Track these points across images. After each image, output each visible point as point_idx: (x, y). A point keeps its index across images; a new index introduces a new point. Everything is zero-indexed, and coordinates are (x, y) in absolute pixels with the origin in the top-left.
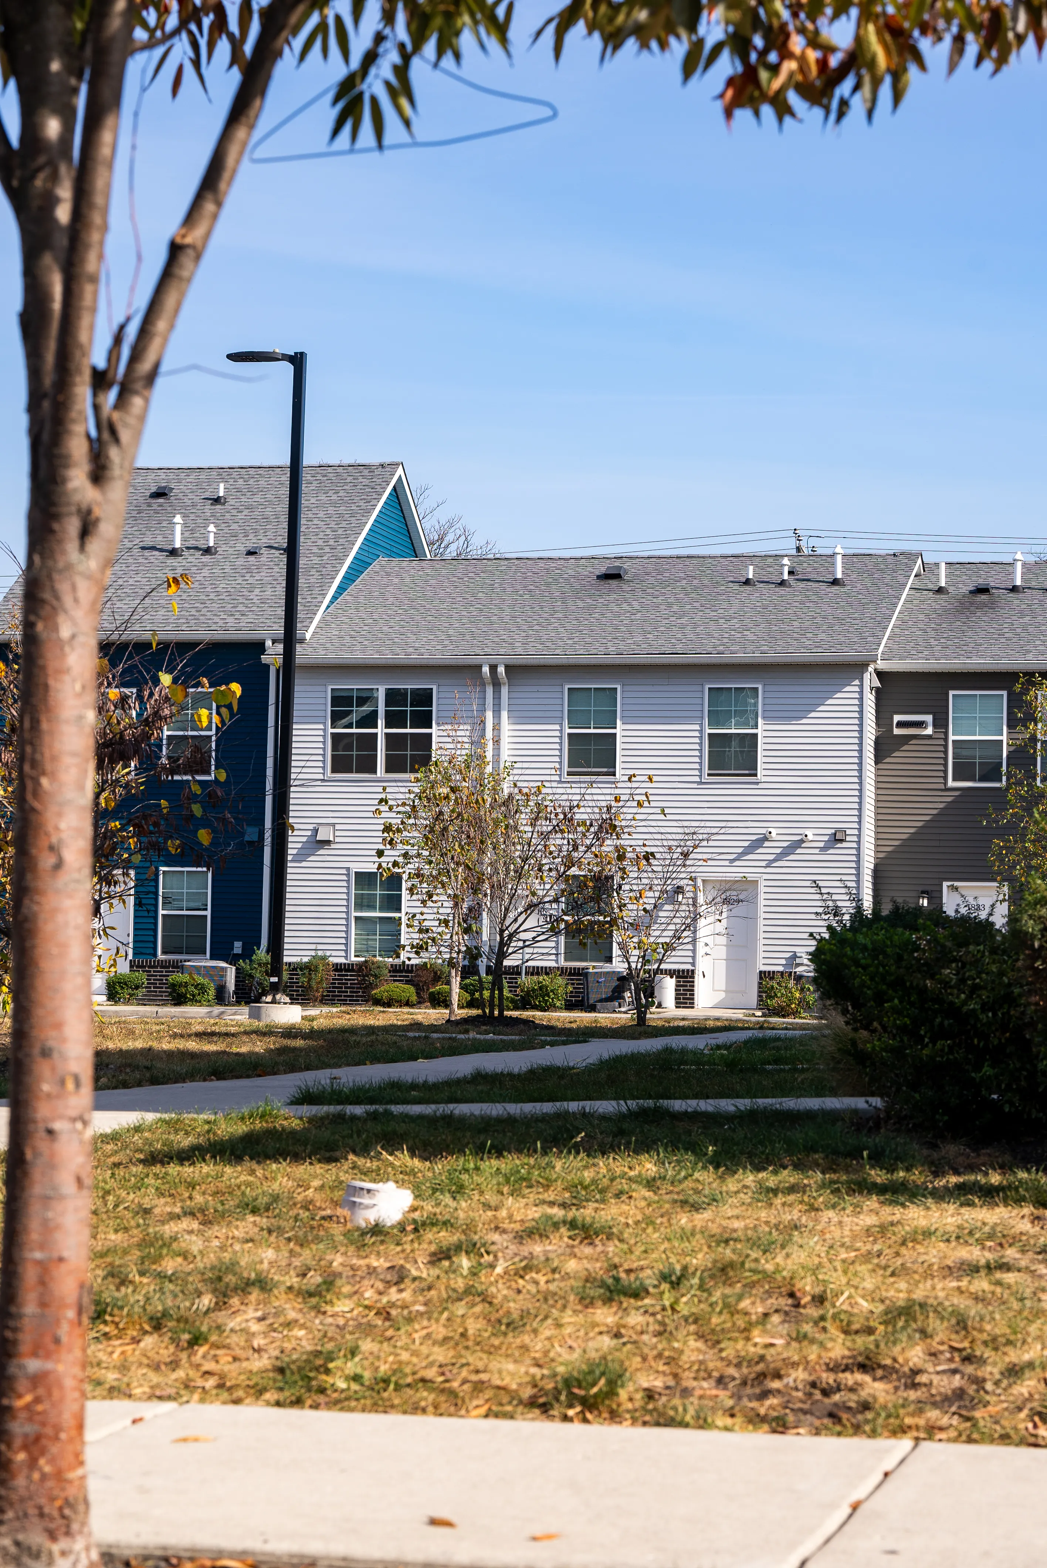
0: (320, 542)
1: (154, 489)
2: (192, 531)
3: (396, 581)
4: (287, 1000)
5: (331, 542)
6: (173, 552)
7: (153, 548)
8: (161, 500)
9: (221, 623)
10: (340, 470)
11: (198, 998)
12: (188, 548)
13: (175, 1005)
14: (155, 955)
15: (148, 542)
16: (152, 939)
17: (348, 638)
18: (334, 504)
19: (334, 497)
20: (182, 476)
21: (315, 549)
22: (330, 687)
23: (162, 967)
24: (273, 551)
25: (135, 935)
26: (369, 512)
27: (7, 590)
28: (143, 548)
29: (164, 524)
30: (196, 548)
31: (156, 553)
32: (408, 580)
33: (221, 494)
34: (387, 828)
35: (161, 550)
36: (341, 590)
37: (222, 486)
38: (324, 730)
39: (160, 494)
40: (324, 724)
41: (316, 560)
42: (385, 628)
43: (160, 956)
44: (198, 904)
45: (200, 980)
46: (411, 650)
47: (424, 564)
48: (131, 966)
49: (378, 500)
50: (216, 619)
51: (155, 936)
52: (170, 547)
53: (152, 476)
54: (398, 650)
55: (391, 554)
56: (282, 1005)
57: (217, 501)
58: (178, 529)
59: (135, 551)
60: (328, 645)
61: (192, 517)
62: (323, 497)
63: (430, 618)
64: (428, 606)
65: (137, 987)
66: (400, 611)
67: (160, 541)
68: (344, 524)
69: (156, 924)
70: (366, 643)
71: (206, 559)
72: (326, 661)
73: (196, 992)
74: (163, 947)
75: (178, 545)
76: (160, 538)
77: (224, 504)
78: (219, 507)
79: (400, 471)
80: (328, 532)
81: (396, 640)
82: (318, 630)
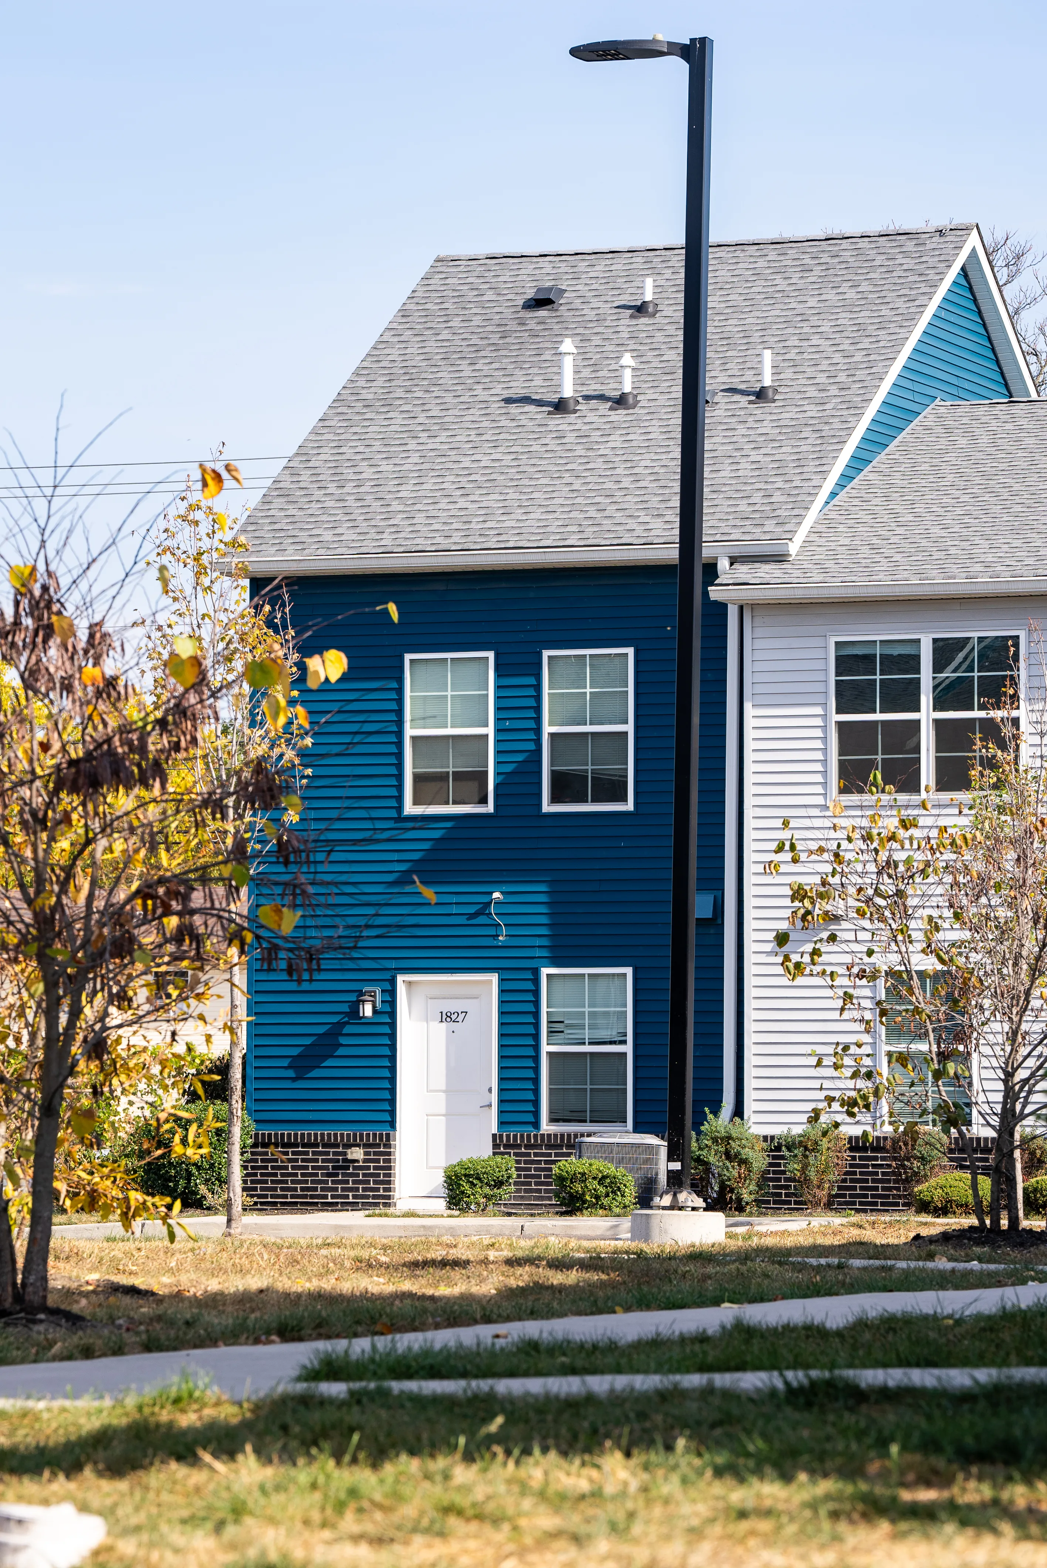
0: (822, 379)
1: (530, 294)
2: (595, 367)
3: (963, 442)
4: (700, 1202)
5: (842, 377)
6: (560, 406)
7: (526, 400)
8: (542, 313)
9: (639, 530)
10: (864, 244)
11: (605, 1201)
12: (587, 398)
13: (562, 1214)
14: (536, 1124)
15: (518, 389)
16: (531, 1096)
17: (865, 551)
18: (848, 307)
19: (851, 294)
20: (582, 266)
21: (812, 392)
22: (833, 640)
23: (549, 1147)
24: (737, 397)
25: (501, 1090)
26: (912, 319)
27: (269, 483)
28: (508, 401)
29: (547, 356)
30: (602, 398)
31: (532, 408)
32: (984, 439)
33: (648, 297)
34: (799, 894)
35: (540, 403)
36: (858, 463)
37: (649, 282)
38: (825, 717)
39: (541, 302)
40: (825, 705)
41: (813, 411)
42: (936, 531)
43: (546, 1127)
44: (611, 1034)
45: (610, 1169)
46: (978, 568)
47: (1017, 409)
48: (495, 1146)
49: (930, 296)
50: (632, 524)
51: (536, 1091)
52: (554, 398)
53: (528, 267)
54: (954, 569)
55: (959, 393)
56: (688, 1213)
57: (641, 309)
58: (568, 364)
59: (496, 407)
60: (830, 564)
61: (596, 340)
62: (831, 295)
63: (1018, 508)
64: (1017, 487)
65: (499, 1184)
66: (965, 498)
67: (538, 388)
68: (865, 343)
69: (537, 1069)
70: (897, 557)
71: (619, 415)
72: (825, 593)
73: (602, 1190)
74: (551, 1111)
75: (568, 392)
76: (538, 381)
77: (653, 315)
78: (644, 320)
79: (973, 240)
80: (837, 358)
81: (953, 551)
82: (814, 537)
